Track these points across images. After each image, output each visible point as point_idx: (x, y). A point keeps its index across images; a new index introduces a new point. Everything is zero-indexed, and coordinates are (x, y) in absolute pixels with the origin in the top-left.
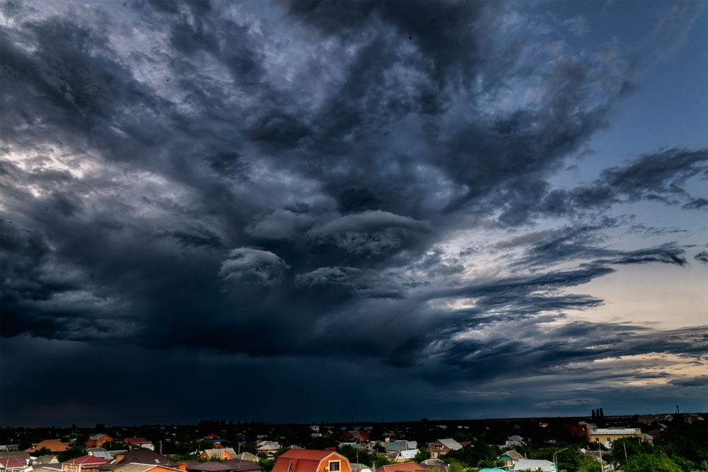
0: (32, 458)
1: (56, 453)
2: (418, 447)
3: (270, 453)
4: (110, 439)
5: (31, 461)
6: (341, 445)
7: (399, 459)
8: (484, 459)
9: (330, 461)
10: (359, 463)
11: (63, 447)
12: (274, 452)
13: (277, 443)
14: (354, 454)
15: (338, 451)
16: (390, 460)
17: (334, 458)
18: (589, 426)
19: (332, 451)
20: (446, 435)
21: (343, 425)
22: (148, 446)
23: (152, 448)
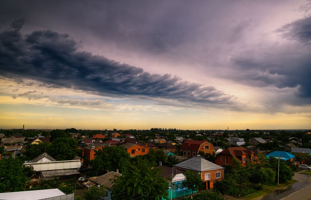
0: (94, 140)
1: (101, 139)
2: (244, 141)
3: (180, 141)
4: (119, 134)
9: (204, 145)
10: (218, 146)
12: (182, 141)
13: (182, 137)
15: (208, 141)
17: (207, 144)
19: (206, 141)
20: (258, 136)
22: (132, 137)
23: (134, 138)
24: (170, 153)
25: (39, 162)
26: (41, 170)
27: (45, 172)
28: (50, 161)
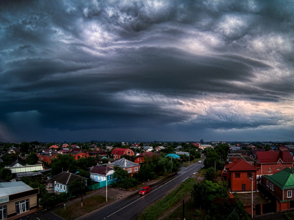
1: (56, 149)
2: (153, 148)
4: (68, 145)
5: (51, 151)
6: (131, 147)
7: (147, 151)
8: (170, 151)
9: (127, 151)
10: (136, 152)
11: (57, 147)
12: (111, 149)
13: (112, 147)
14: (135, 150)
15: (130, 149)
16: (145, 151)
17: (129, 150)
18: (199, 144)
20: (160, 145)
21: (131, 142)
22: (78, 147)
23: (79, 148)
24: (104, 157)
25: (14, 166)
26: (16, 172)
27: (18, 174)
28: (21, 166)
